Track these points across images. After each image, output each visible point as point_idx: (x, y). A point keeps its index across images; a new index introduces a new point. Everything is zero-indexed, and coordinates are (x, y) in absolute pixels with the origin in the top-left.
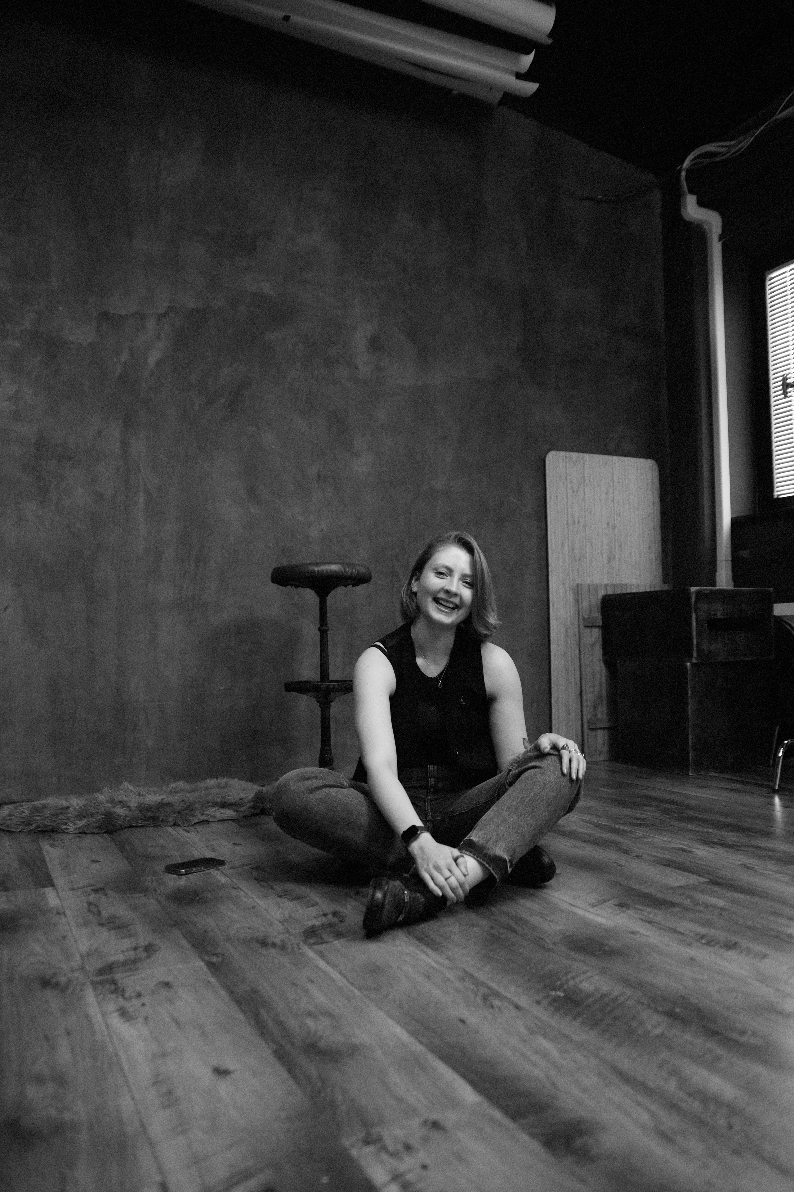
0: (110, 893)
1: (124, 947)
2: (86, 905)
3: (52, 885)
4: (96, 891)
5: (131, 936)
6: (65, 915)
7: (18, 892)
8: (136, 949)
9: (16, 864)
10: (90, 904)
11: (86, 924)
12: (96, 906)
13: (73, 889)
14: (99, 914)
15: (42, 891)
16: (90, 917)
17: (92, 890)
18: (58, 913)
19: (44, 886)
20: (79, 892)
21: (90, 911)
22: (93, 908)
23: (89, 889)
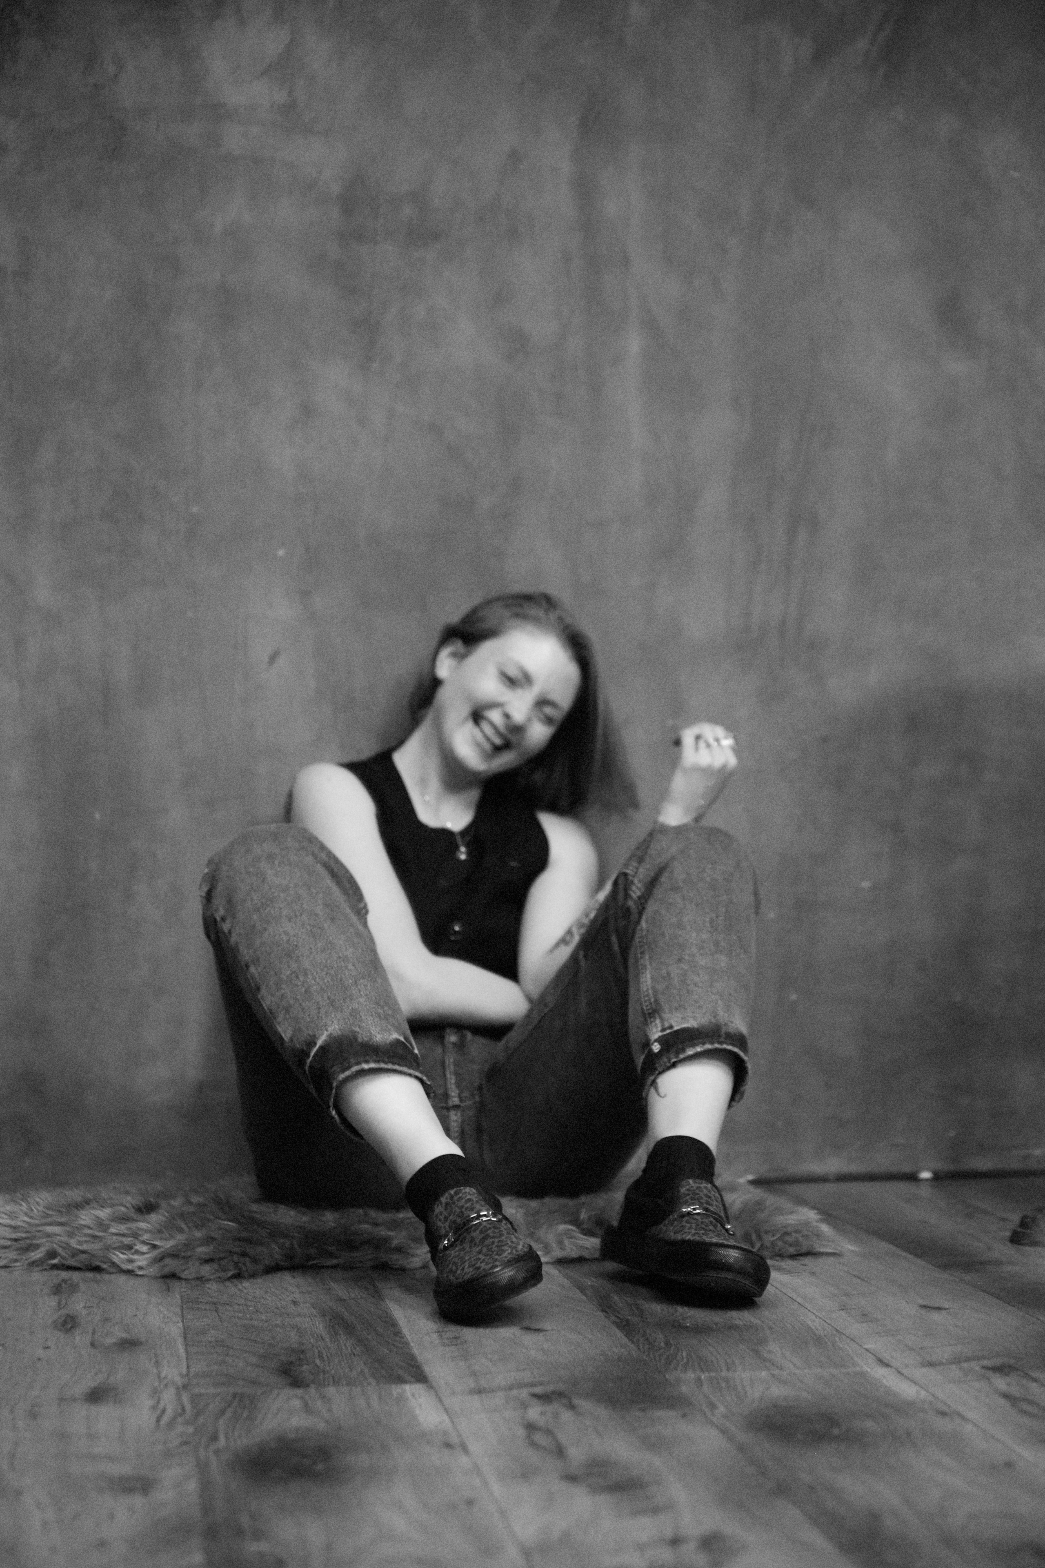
0: (583, 1404)
1: (644, 1537)
2: (521, 1432)
3: (421, 1378)
4: (545, 1398)
5: (655, 1511)
6: (465, 1449)
7: (331, 1390)
8: (675, 1542)
9: (320, 1327)
10: (531, 1427)
11: (526, 1474)
12: (549, 1432)
13: (480, 1391)
14: (560, 1452)
15: (396, 1390)
16: (533, 1457)
17: (535, 1396)
18: (448, 1445)
19: (401, 1380)
20: (499, 1399)
21: (533, 1444)
22: (538, 1437)
23: (524, 1393)
